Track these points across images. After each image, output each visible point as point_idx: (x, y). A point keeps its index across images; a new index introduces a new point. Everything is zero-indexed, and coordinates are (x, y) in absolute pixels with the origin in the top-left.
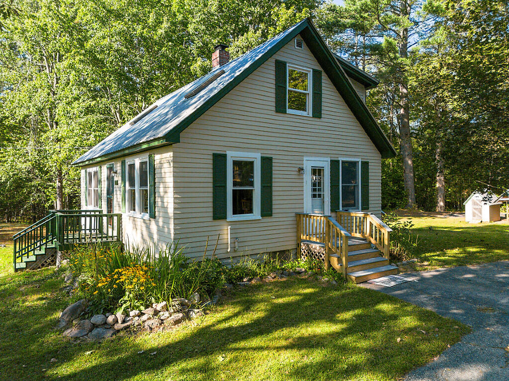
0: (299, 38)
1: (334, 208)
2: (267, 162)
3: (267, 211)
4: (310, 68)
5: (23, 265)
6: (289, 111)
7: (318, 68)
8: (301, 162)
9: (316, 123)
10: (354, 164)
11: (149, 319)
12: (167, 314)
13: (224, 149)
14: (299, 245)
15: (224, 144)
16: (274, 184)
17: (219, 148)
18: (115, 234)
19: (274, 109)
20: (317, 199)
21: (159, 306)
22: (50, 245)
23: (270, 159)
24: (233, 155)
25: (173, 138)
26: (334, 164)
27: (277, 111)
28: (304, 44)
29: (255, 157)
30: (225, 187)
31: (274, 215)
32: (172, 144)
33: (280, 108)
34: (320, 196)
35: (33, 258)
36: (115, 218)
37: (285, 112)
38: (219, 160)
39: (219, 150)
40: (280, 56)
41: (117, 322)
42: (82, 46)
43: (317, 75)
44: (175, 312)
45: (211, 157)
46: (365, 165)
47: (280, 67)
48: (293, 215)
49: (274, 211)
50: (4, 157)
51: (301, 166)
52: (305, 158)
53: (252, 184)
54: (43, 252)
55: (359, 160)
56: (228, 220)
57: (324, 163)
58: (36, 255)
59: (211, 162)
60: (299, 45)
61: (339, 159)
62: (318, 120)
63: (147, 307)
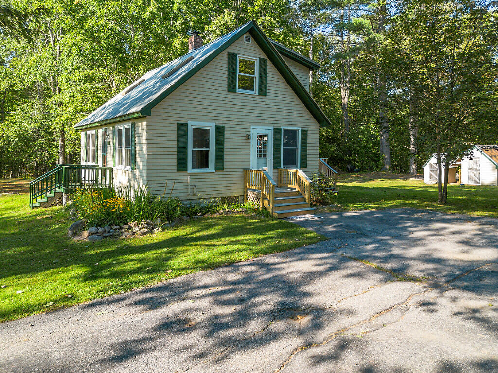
0: (248, 34)
1: (276, 165)
2: (220, 130)
3: (220, 166)
4: (256, 57)
5: (38, 205)
6: (238, 91)
7: (264, 57)
8: (248, 130)
9: (261, 100)
10: (295, 132)
11: (126, 231)
12: (137, 229)
13: (185, 120)
14: (245, 193)
15: (186, 116)
16: (225, 147)
17: (182, 119)
18: (108, 182)
19: (226, 89)
20: (262, 160)
21: (132, 224)
22: (58, 190)
23: (223, 128)
24: (192, 125)
25: (145, 113)
26: (277, 132)
27: (228, 91)
28: (252, 39)
29: (211, 126)
30: (186, 148)
31: (225, 170)
32: (145, 117)
33: (231, 88)
34: (265, 156)
35: (45, 200)
36: (108, 171)
37: (235, 92)
38: (182, 128)
39: (182, 121)
40: (231, 50)
41: (105, 231)
42: (82, 27)
43: (262, 62)
44: (142, 228)
45: (176, 126)
46: (304, 133)
47: (232, 57)
48: (242, 170)
49: (225, 167)
51: (248, 133)
52: (252, 127)
53: (207, 145)
54: (52, 195)
55: (299, 129)
56: (188, 172)
57: (269, 130)
58: (48, 197)
59: (176, 129)
60: (248, 40)
61: (282, 128)
62: (264, 97)
63: (124, 224)
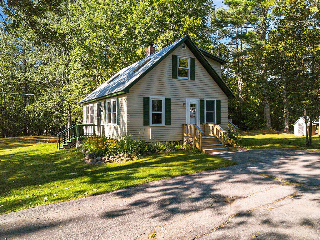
0: (184, 44)
1: (202, 122)
2: (168, 101)
3: (168, 122)
4: (189, 57)
5: (63, 147)
6: (178, 77)
7: (194, 57)
8: (185, 101)
9: (192, 83)
10: (213, 102)
11: (117, 159)
12: (124, 158)
13: (148, 95)
14: (183, 139)
15: (149, 93)
16: (171, 111)
17: (146, 95)
19: (171, 77)
20: (193, 118)
21: (121, 155)
22: (74, 139)
23: (170, 99)
24: (152, 98)
25: (126, 91)
26: (202, 102)
27: (173, 78)
28: (186, 46)
29: (163, 99)
30: (149, 112)
31: (171, 125)
32: (126, 93)
33: (174, 76)
34: (195, 117)
35: (66, 144)
36: (102, 127)
37: (177, 78)
38: (146, 100)
39: (146, 96)
40: (174, 53)
41: (106, 159)
43: (193, 60)
44: (127, 157)
45: (143, 99)
46: (219, 102)
47: (175, 58)
48: (181, 125)
49: (171, 123)
50: (42, 100)
51: (185, 103)
52: (187, 99)
53: (161, 111)
54: (70, 141)
55: (215, 100)
56: (150, 126)
57: (197, 102)
58: (68, 143)
59: (143, 100)
60: (184, 47)
61: (204, 99)
62: (194, 81)
63: (116, 155)
